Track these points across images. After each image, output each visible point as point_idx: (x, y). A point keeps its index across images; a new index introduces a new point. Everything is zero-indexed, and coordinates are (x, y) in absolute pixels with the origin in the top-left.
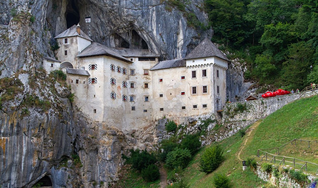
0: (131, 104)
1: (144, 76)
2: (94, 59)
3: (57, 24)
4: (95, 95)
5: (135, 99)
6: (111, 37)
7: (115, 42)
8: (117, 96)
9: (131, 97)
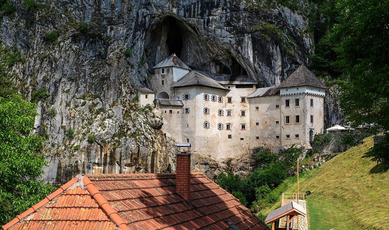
0: (228, 132)
1: (241, 104)
2: (188, 90)
3: (157, 54)
4: (188, 125)
5: (231, 127)
6: (212, 64)
7: (216, 68)
8: (212, 125)
9: (227, 126)
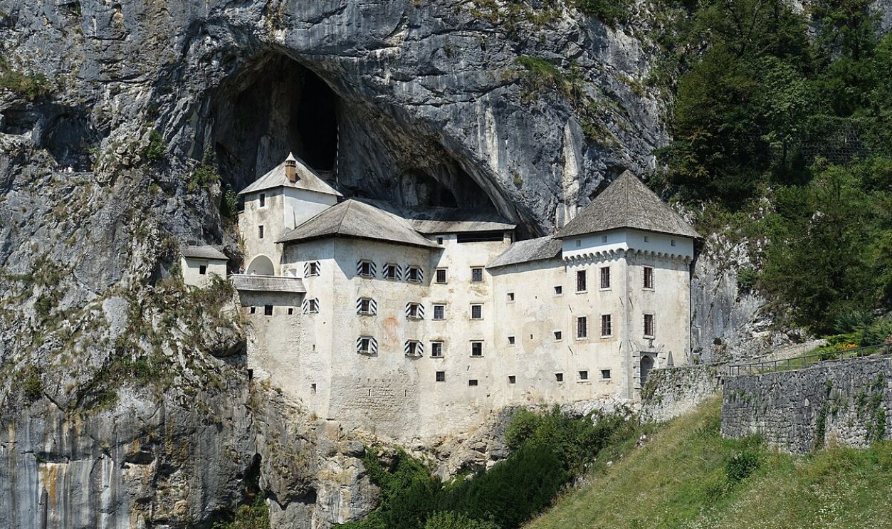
0: (437, 365)
1: (470, 285)
2: (316, 249)
3: (259, 156)
4: (314, 346)
5: (445, 350)
6: (406, 179)
7: (418, 192)
8: (383, 345)
9: (435, 346)
